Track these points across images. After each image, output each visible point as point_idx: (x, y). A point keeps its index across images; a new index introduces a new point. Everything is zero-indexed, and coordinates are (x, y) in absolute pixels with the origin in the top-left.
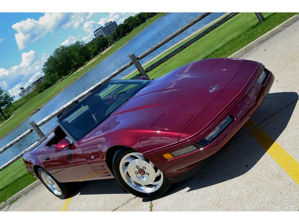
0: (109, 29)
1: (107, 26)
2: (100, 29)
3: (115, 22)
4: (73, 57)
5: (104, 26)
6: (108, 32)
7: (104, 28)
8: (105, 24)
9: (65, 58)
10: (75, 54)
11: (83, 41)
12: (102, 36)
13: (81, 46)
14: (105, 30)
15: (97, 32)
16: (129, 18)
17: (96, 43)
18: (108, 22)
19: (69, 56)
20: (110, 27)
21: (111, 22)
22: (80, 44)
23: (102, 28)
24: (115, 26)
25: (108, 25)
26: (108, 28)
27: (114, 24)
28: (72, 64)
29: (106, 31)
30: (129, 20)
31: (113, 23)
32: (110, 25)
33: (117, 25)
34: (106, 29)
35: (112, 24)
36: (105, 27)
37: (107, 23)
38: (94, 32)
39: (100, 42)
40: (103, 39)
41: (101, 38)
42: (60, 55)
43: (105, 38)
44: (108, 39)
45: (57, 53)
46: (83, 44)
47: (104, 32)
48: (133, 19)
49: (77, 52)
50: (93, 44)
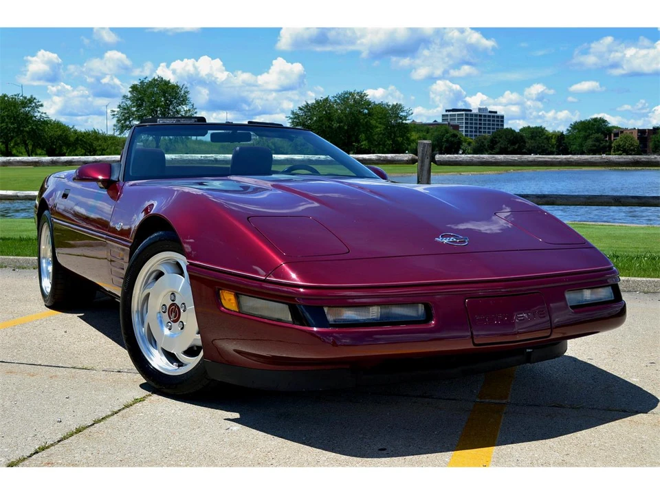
0: (480, 124)
1: (480, 116)
2: (463, 112)
3: (502, 117)
4: (369, 127)
5: (475, 111)
6: (476, 128)
7: (472, 115)
8: (480, 109)
9: (351, 119)
10: (377, 127)
11: (410, 112)
12: (456, 127)
13: (401, 118)
14: (471, 119)
15: (451, 113)
16: (536, 128)
17: (436, 133)
18: (489, 110)
19: (362, 121)
20: (485, 120)
21: (496, 112)
22: (401, 114)
23: (469, 113)
24: (498, 125)
25: (485, 116)
26: (480, 120)
27: (498, 121)
28: (358, 141)
29: (471, 123)
30: (533, 133)
31: (498, 117)
32: (489, 116)
33: (503, 125)
34: (476, 120)
35: (493, 117)
36: (476, 115)
37: (486, 109)
38: (447, 111)
39: (443, 135)
40: (455, 136)
41: (452, 131)
42: (345, 109)
43: (459, 136)
44: (465, 142)
45: (343, 100)
46: (405, 117)
47: (466, 123)
48: (544, 136)
49: (384, 124)
50: (428, 133)
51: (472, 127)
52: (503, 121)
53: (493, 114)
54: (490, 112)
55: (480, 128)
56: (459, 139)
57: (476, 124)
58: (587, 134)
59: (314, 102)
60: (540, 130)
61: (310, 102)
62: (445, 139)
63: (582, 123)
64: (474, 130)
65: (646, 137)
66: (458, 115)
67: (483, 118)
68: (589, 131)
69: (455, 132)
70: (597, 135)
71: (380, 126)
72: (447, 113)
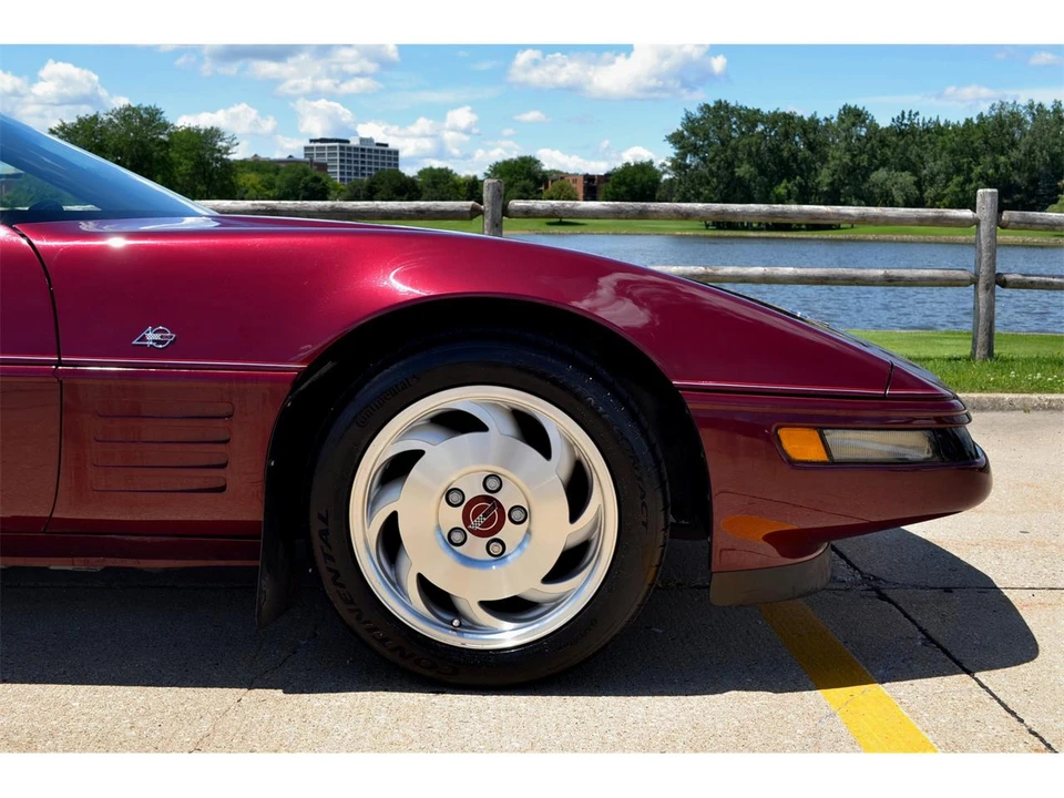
0: (363, 162)
1: (363, 150)
2: (337, 144)
3: (396, 153)
5: (354, 142)
6: (356, 168)
7: (349, 149)
8: (362, 140)
9: (137, 150)
10: (181, 164)
11: (235, 142)
12: (323, 167)
13: (219, 151)
14: (349, 155)
15: (318, 144)
16: (440, 170)
17: (289, 176)
18: (376, 141)
19: (155, 154)
20: (370, 157)
21: (386, 145)
22: (220, 144)
23: (346, 145)
24: (390, 164)
25: (370, 150)
26: (363, 156)
27: (390, 159)
29: (349, 161)
30: (434, 177)
31: (390, 152)
32: (377, 151)
33: (397, 165)
34: (356, 156)
35: (383, 152)
36: (356, 149)
37: (371, 140)
38: (311, 141)
39: (300, 179)
40: (317, 180)
41: (315, 172)
42: (127, 133)
43: (324, 180)
44: (335, 189)
45: (124, 118)
46: (227, 149)
47: (342, 161)
48: (451, 183)
49: (192, 159)
50: (277, 174)
51: (349, 168)
52: (397, 159)
53: (383, 148)
54: (378, 144)
55: (363, 168)
56: (324, 185)
57: (356, 162)
58: (512, 180)
59: (75, 121)
60: (444, 173)
61: (67, 122)
62: (302, 185)
63: (506, 163)
64: (353, 171)
65: (595, 187)
66: (329, 147)
67: (366, 154)
68: (515, 176)
69: (319, 174)
70: (523, 183)
71: (185, 161)
72: (312, 144)
